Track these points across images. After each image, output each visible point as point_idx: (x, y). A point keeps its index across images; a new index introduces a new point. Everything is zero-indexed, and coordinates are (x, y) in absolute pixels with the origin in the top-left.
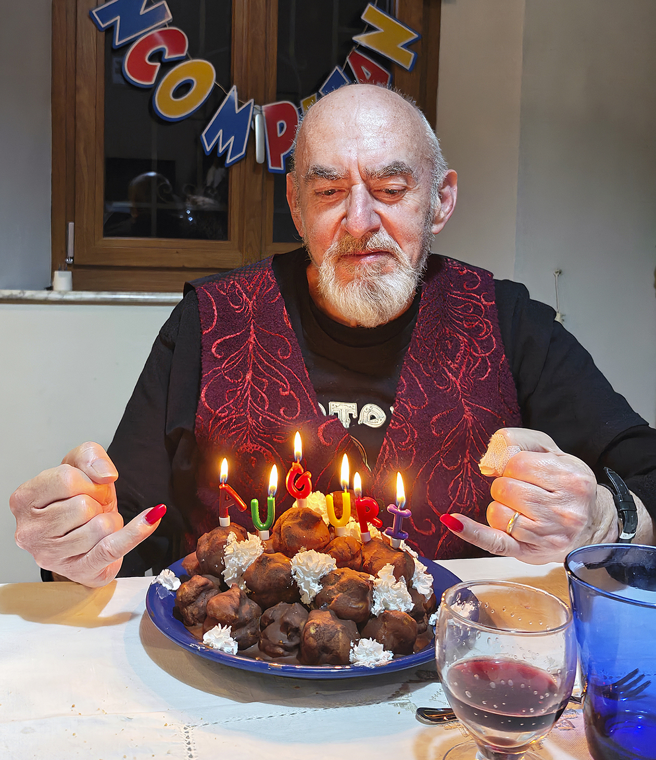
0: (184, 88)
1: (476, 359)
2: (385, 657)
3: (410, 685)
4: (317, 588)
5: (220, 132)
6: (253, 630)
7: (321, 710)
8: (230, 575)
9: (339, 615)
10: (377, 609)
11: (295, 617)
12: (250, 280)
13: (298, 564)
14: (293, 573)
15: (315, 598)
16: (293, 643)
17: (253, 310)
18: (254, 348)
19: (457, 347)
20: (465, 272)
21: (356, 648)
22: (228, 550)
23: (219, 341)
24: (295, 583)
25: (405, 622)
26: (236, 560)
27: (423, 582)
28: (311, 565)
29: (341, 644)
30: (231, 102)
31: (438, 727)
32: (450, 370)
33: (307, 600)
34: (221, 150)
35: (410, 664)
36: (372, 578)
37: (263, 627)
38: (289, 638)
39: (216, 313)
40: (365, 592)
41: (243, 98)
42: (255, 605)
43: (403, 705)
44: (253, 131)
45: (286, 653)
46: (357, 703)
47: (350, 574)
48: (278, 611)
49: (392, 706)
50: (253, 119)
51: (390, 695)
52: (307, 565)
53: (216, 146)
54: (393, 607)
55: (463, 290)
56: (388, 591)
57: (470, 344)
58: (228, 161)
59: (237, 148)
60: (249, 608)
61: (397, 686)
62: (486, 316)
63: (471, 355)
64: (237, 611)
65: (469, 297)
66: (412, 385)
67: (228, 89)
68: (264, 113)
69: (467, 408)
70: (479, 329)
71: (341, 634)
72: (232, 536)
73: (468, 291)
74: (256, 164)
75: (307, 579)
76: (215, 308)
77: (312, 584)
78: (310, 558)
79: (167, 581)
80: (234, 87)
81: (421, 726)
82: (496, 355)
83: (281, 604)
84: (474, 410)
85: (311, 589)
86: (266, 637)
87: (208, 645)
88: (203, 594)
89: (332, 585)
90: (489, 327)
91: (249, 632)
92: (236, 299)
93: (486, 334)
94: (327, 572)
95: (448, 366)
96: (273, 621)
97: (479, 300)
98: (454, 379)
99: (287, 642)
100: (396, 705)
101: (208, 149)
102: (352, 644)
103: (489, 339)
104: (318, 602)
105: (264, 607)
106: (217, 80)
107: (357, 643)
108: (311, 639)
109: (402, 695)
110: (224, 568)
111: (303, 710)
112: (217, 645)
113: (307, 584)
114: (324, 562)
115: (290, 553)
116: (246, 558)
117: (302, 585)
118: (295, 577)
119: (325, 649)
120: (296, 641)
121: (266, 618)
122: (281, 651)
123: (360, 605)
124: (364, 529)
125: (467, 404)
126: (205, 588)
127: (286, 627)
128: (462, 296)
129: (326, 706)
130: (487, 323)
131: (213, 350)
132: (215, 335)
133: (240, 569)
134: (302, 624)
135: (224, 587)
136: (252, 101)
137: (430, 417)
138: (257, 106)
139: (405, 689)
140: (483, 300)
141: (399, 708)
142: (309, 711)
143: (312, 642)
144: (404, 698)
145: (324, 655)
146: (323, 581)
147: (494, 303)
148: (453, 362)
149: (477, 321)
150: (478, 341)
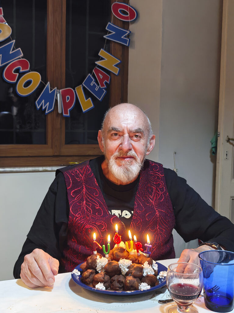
0: (28, 83)
1: (159, 194)
2: (149, 287)
3: (155, 295)
4: (127, 270)
5: (43, 101)
6: (109, 284)
7: (132, 303)
8: (98, 268)
9: (135, 277)
10: (145, 274)
11: (122, 279)
12: (82, 169)
13: (121, 263)
15: (126, 273)
17: (84, 180)
18: (85, 193)
19: (152, 191)
20: (154, 164)
21: (141, 286)
22: (98, 261)
23: (73, 191)
24: (120, 269)
25: (153, 277)
26: (101, 264)
27: (155, 266)
28: (125, 263)
29: (136, 285)
30: (47, 88)
31: (165, 305)
32: (151, 199)
33: (124, 273)
34: (44, 108)
35: (154, 289)
36: (142, 266)
37: (111, 283)
38: (120, 285)
39: (71, 182)
40: (141, 269)
41: (52, 87)
42: (108, 277)
43: (154, 300)
44: (56, 100)
45: (120, 289)
46: (142, 301)
47: (136, 265)
48: (116, 278)
50: (57, 96)
51: (150, 298)
52: (124, 264)
53: (42, 106)
54: (149, 274)
55: (153, 171)
56: (147, 269)
57: (157, 189)
58: (47, 112)
59: (50, 107)
60: (107, 277)
61: (152, 295)
62: (162, 180)
63: (157, 193)
64: (104, 278)
65: (155, 173)
66: (139, 205)
67: (46, 84)
68: (61, 93)
69: (157, 211)
70: (159, 184)
71: (136, 282)
72: (98, 257)
73: (155, 171)
74: (58, 113)
75: (124, 267)
76: (71, 180)
77: (126, 269)
78: (124, 261)
79: (77, 272)
80: (49, 83)
81: (160, 305)
82: (165, 193)
83: (116, 275)
84: (159, 212)
85: (125, 270)
86: (113, 285)
87: (97, 288)
88: (91, 275)
89: (132, 268)
90: (162, 184)
91: (107, 284)
92: (77, 176)
93: (162, 186)
94: (129, 265)
95: (150, 198)
96: (114, 281)
97: (159, 175)
98: (152, 201)
99: (120, 286)
100: (152, 300)
101: (38, 107)
102: (139, 284)
103: (163, 188)
104: (127, 274)
105: (111, 277)
106: (42, 80)
107: (140, 284)
108: (128, 284)
110: (96, 267)
111: (127, 303)
112: (101, 288)
113: (124, 269)
114: (128, 262)
115: (118, 261)
116: (104, 263)
117: (123, 269)
118: (120, 267)
119: (132, 286)
120: (122, 285)
121: (112, 280)
122: (118, 288)
123: (140, 273)
124: (138, 252)
125: (157, 210)
126: (91, 273)
127: (119, 282)
128: (153, 173)
129: (133, 302)
130: (162, 182)
131: (72, 194)
132: (71, 189)
133: (102, 266)
134: (124, 281)
135: (97, 273)
136: (56, 88)
137: (146, 214)
138: (58, 90)
139: (154, 296)
140: (160, 174)
142: (129, 304)
143: (128, 285)
144: (154, 298)
145: (132, 288)
146: (129, 268)
147: (164, 175)
148: (151, 196)
149: (158, 181)
150: (159, 188)
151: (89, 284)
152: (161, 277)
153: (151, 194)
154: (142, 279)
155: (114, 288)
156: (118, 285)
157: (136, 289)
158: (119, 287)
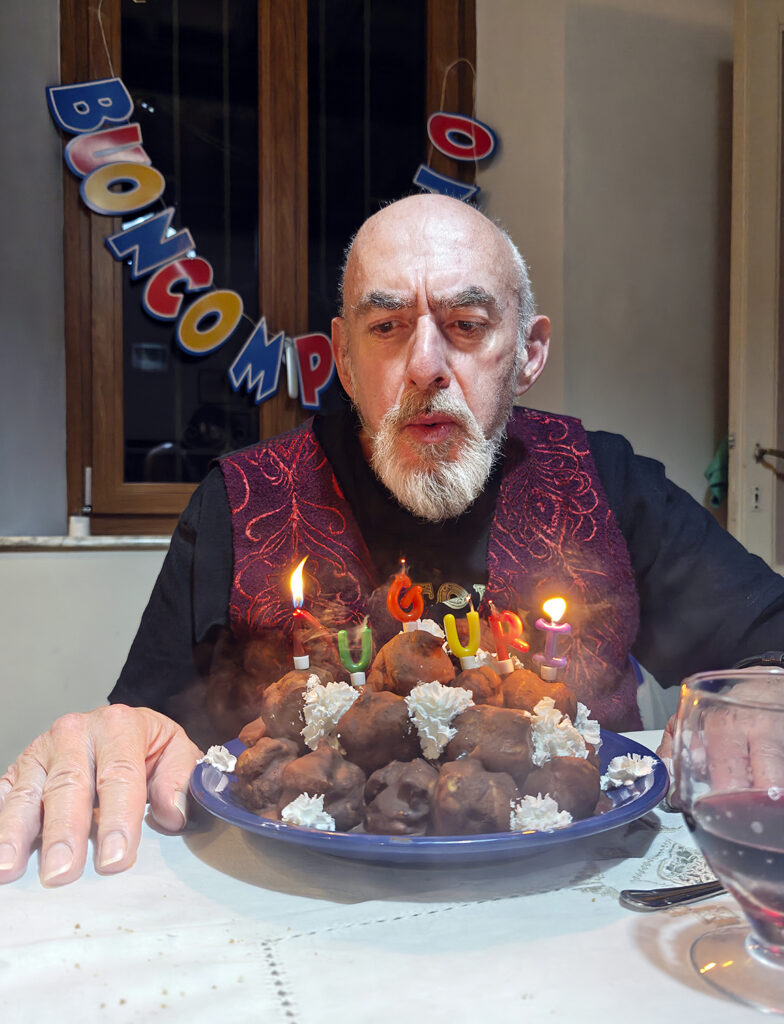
0: (209, 321)
1: (576, 518)
2: (564, 819)
4: (449, 733)
5: (249, 367)
6: (355, 804)
7: (474, 905)
8: (312, 733)
9: (486, 766)
10: (539, 756)
11: (419, 775)
12: (287, 445)
13: (418, 700)
14: (410, 714)
15: (445, 748)
16: (420, 814)
17: (294, 480)
18: (297, 526)
19: (551, 508)
20: (547, 421)
21: (519, 810)
22: (310, 697)
23: (254, 521)
24: (415, 730)
25: (584, 770)
26: (323, 709)
27: (590, 728)
28: (438, 700)
29: (496, 805)
30: (260, 333)
31: (659, 915)
32: (548, 536)
33: (432, 753)
34: (250, 385)
35: (594, 828)
36: (527, 714)
37: (370, 798)
38: (413, 807)
39: (248, 488)
40: (522, 730)
41: (273, 330)
42: (355, 768)
43: (594, 890)
44: (284, 366)
45: (409, 830)
46: (527, 892)
48: (392, 773)
49: (579, 891)
50: (284, 353)
51: (572, 878)
52: (433, 703)
53: (245, 382)
54: (561, 753)
55: (548, 442)
56: (552, 731)
58: (259, 397)
59: (267, 384)
60: (346, 773)
61: (581, 865)
62: (582, 469)
63: (570, 514)
64: (330, 776)
65: (557, 449)
67: (256, 322)
68: (296, 346)
70: (576, 484)
71: (495, 791)
72: (313, 680)
73: (555, 443)
75: (433, 720)
76: (246, 481)
77: (441, 727)
78: (436, 690)
79: (219, 759)
80: (263, 319)
81: (631, 917)
82: (600, 510)
83: (393, 763)
85: (437, 734)
86: (376, 810)
87: (290, 823)
88: (276, 762)
89: (471, 725)
90: (586, 480)
91: (348, 806)
92: (271, 468)
93: (585, 488)
94: (461, 709)
95: (544, 533)
96: (383, 786)
97: (571, 451)
98: (553, 545)
99: (410, 813)
100: (584, 890)
101: (237, 384)
102: (512, 804)
103: (589, 494)
104: (448, 753)
105: (368, 771)
106: (244, 311)
107: (519, 802)
108: (451, 800)
109: (590, 877)
110: (304, 724)
111: (446, 906)
112: (307, 822)
113: (434, 727)
114: (454, 699)
115: (403, 689)
116: (338, 704)
117: (426, 729)
118: (414, 720)
119: (474, 813)
120: (423, 810)
121: (375, 782)
122: (401, 826)
123: (518, 751)
125: (575, 571)
126: (278, 754)
127: (408, 792)
128: (549, 449)
129: (481, 899)
130: (583, 476)
131: (248, 532)
132: (247, 513)
133: (329, 721)
134: (431, 785)
135: (305, 751)
136: (282, 333)
138: (288, 339)
139: (592, 870)
140: (574, 450)
141: (591, 895)
142: (457, 907)
143: (453, 804)
144: (592, 882)
145: (473, 824)
146: (455, 722)
147: (588, 452)
148: (550, 526)
149: (570, 475)
150: (576, 498)
151: (264, 807)
152: (618, 783)
153: (548, 522)
154: (524, 778)
155: (380, 825)
156: (401, 808)
157: (495, 825)
158: (409, 822)
